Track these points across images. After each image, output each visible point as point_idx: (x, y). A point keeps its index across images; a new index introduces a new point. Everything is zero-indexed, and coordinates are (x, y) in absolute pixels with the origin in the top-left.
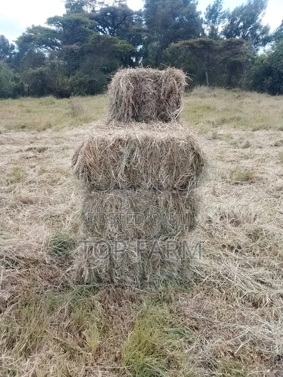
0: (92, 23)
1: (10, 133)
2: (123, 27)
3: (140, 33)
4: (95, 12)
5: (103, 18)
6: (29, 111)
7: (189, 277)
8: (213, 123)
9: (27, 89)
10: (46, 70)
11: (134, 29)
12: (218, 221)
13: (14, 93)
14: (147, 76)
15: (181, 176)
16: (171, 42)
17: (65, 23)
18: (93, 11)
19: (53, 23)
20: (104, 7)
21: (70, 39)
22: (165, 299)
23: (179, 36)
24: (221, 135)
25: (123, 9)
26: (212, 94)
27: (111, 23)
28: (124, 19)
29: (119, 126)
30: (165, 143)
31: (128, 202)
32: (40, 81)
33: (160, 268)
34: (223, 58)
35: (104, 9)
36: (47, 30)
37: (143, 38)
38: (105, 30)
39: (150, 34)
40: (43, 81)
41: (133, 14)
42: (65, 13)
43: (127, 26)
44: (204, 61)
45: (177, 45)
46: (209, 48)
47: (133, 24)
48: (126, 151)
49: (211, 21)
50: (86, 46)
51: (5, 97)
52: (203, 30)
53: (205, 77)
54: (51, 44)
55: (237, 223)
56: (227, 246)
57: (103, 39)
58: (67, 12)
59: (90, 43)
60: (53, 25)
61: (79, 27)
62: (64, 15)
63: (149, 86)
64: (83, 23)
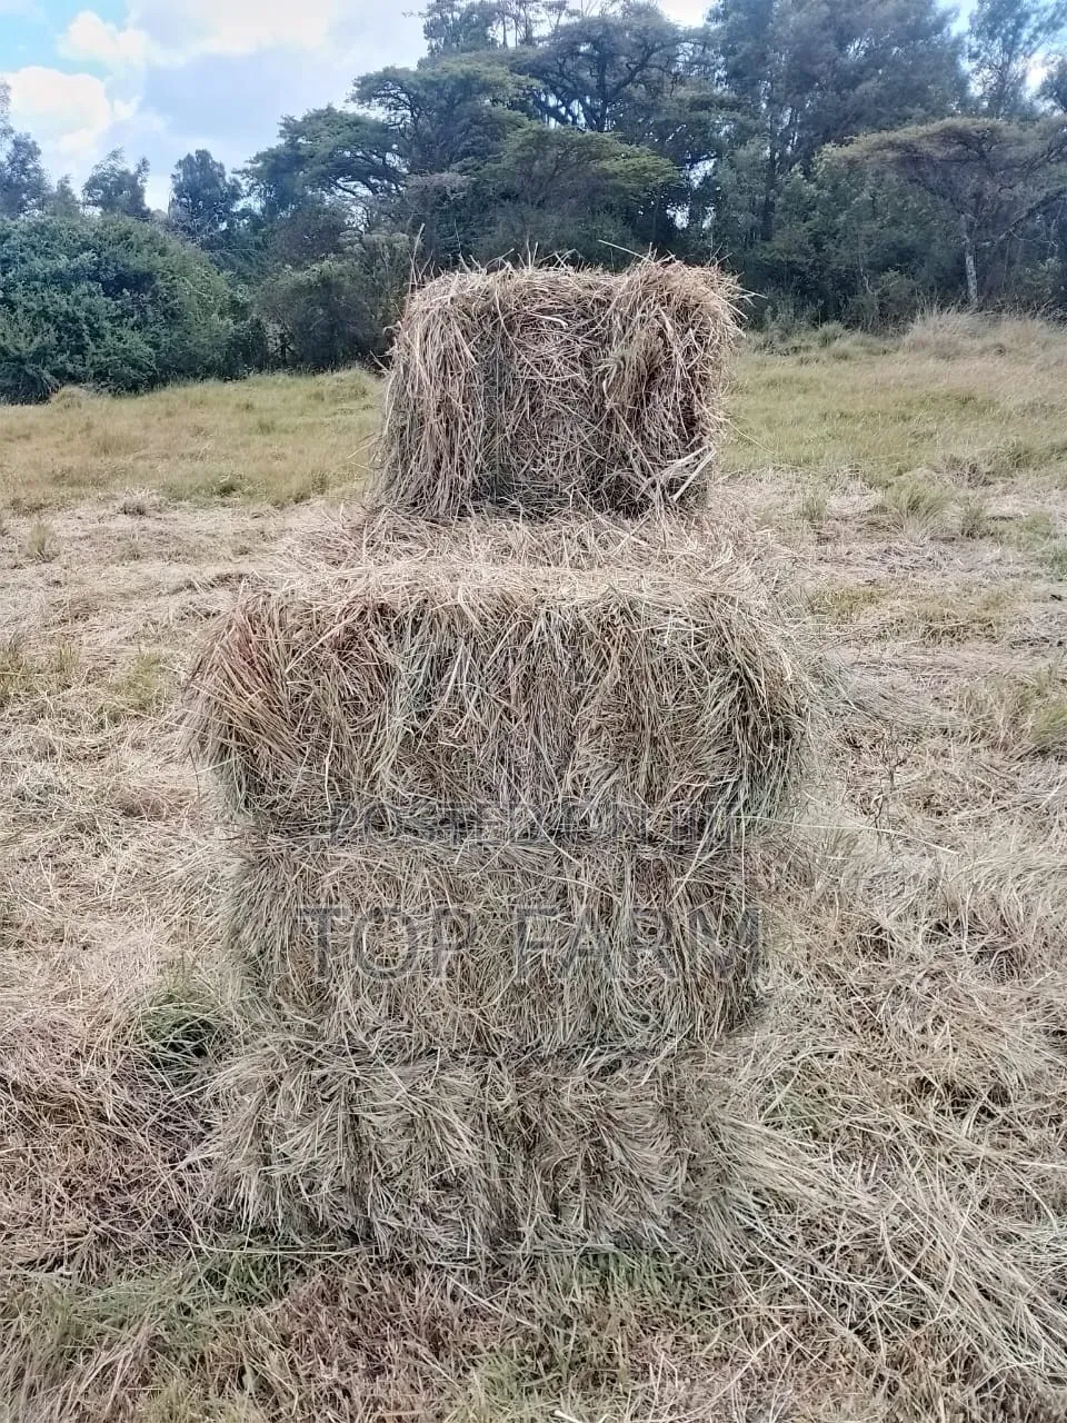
0: (519, 86)
1: (177, 514)
2: (638, 92)
3: (703, 114)
4: (535, 46)
5: (561, 66)
6: (265, 428)
7: (721, 1246)
8: (974, 469)
9: (279, 341)
10: (344, 271)
11: (681, 101)
12: (918, 946)
13: (227, 359)
14: (547, 304)
15: (675, 783)
16: (826, 140)
17: (422, 93)
18: (528, 40)
19: (376, 96)
20: (564, 20)
21: (437, 152)
22: (584, 1360)
23: (858, 117)
24: (1003, 518)
25: (639, 24)
26: (989, 341)
27: (593, 82)
28: (643, 65)
29: (405, 538)
30: (593, 629)
31: (425, 892)
32: (321, 312)
33: (583, 1197)
34: (1041, 196)
35: (567, 30)
36: (357, 123)
37: (715, 134)
38: (569, 111)
39: (745, 113)
40: (332, 313)
41: (679, 41)
42: (425, 54)
43: (655, 90)
44: (961, 212)
45: (848, 151)
46: (982, 155)
47: (678, 79)
48: (406, 662)
49: (997, 46)
50: (493, 175)
51: (196, 375)
52: (961, 84)
53: (962, 275)
54: (369, 174)
55: (1008, 963)
56: (938, 1086)
57: (561, 144)
58: (432, 53)
59: (505, 164)
60: (375, 101)
61: (469, 104)
62: (421, 64)
63: (550, 349)
64: (486, 88)
